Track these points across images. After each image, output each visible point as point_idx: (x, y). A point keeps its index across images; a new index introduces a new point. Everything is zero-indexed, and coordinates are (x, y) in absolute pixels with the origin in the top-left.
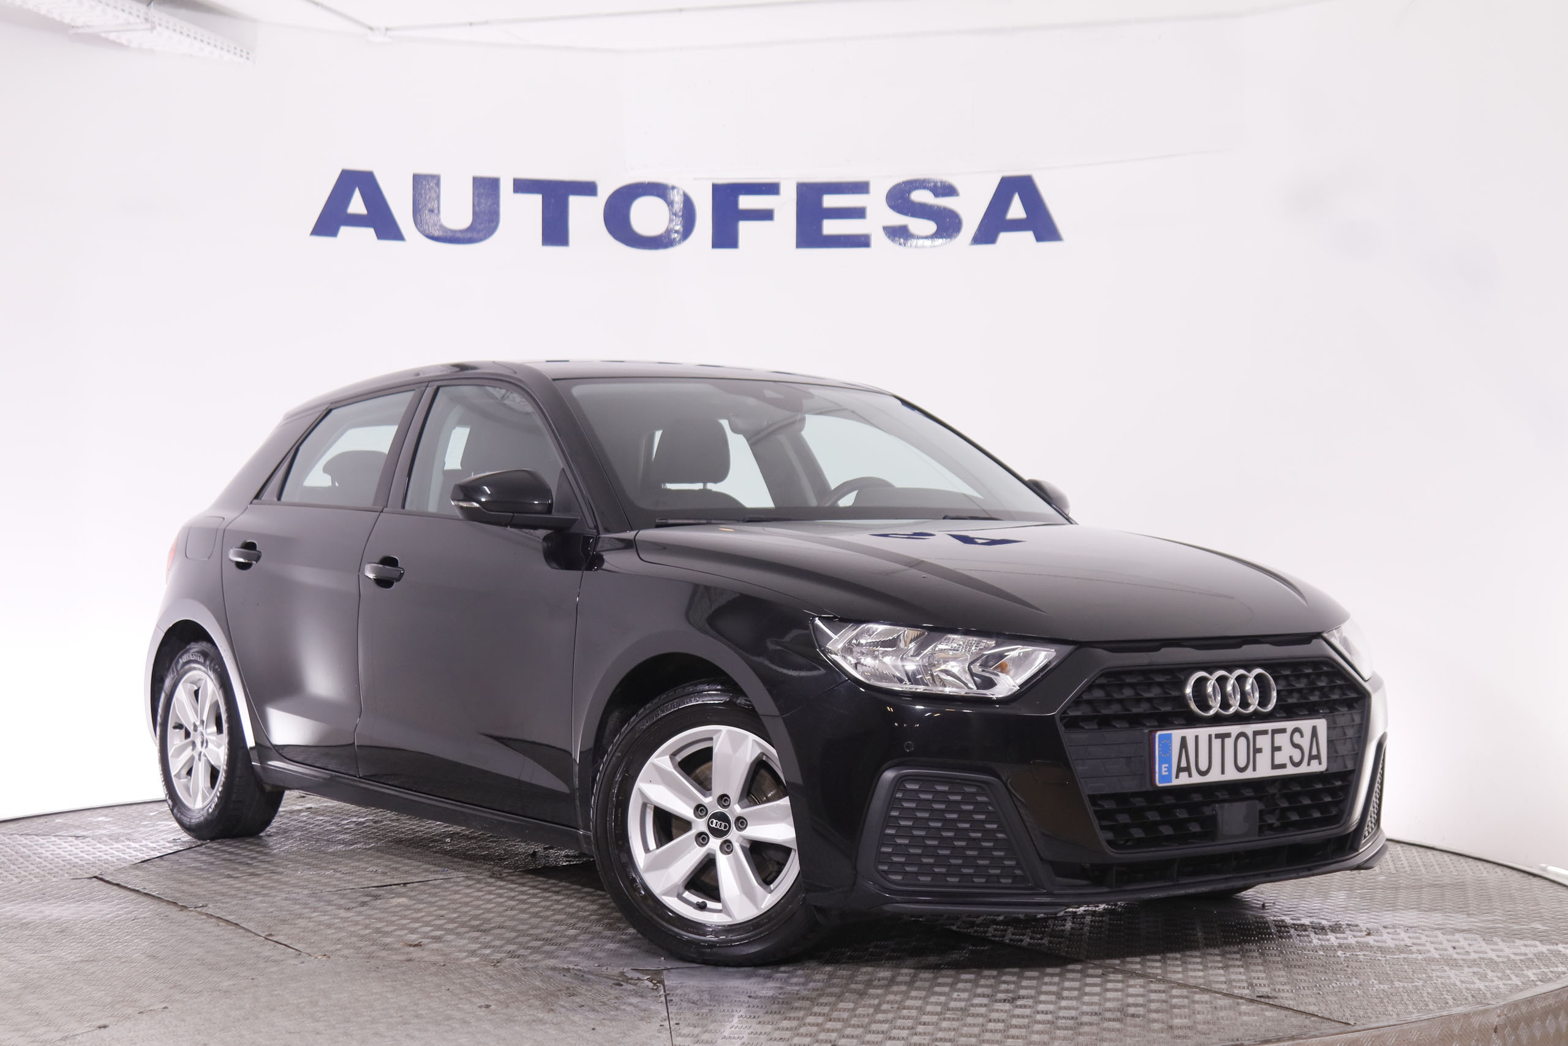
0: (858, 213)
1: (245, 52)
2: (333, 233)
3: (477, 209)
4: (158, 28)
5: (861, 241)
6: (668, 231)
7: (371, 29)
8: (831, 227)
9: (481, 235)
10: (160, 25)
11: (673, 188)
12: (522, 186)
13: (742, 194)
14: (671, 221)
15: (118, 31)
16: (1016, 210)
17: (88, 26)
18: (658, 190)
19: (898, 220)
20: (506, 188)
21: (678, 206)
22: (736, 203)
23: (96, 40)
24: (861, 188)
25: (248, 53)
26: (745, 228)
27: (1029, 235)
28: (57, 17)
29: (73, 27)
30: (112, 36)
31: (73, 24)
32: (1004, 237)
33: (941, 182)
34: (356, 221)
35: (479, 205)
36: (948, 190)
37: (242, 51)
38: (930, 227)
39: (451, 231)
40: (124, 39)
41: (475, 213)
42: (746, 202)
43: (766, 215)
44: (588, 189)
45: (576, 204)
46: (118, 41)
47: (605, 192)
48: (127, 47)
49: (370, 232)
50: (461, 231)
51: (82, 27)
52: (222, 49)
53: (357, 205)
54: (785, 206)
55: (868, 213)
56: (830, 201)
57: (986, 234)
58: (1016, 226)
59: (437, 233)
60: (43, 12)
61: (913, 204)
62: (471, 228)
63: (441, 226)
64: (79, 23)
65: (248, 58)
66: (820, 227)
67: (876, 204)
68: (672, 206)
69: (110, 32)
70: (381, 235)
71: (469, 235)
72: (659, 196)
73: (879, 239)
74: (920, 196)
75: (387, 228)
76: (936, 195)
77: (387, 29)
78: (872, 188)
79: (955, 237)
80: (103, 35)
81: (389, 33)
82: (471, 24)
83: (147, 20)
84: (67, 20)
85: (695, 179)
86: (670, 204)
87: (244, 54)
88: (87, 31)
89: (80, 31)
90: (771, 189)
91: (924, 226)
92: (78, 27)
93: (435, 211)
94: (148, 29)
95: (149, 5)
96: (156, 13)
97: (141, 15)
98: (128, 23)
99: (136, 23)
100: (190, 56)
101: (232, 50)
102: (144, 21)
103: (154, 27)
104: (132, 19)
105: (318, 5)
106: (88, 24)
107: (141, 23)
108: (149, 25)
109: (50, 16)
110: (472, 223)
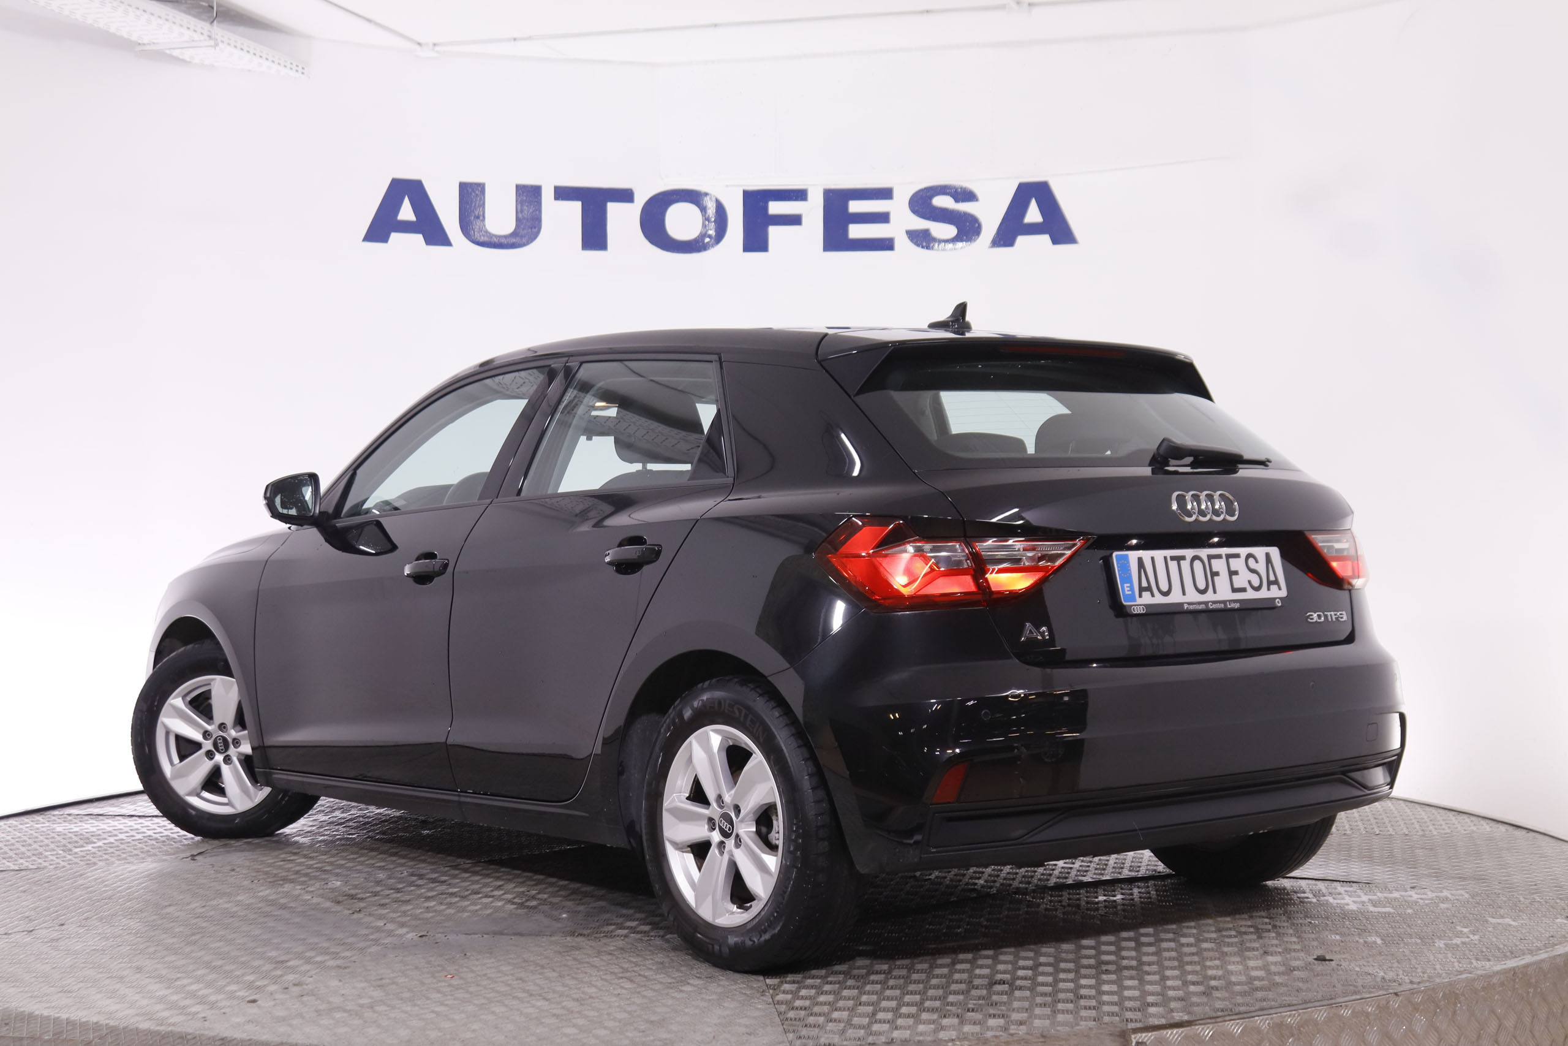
0: (882, 218)
1: (300, 67)
2: (384, 239)
3: (520, 215)
4: (221, 45)
5: (886, 245)
6: (703, 235)
7: (419, 44)
8: (856, 231)
9: (524, 240)
10: (222, 42)
11: (706, 194)
12: (563, 193)
13: (772, 201)
14: (704, 226)
15: (182, 48)
16: (1033, 215)
17: (154, 43)
18: (693, 197)
19: (920, 224)
20: (547, 195)
21: (711, 211)
22: (766, 208)
23: (160, 56)
24: (885, 194)
25: (303, 68)
26: (775, 233)
27: (1045, 239)
28: (125, 35)
29: (139, 44)
30: (176, 53)
31: (140, 41)
32: (1021, 240)
33: (961, 188)
34: (406, 227)
35: (522, 211)
36: (967, 196)
37: (297, 66)
38: (950, 231)
39: (496, 236)
40: (187, 55)
41: (518, 220)
42: (775, 208)
43: (794, 220)
44: (625, 196)
45: (613, 209)
46: (181, 57)
47: (641, 199)
48: (190, 62)
49: (419, 238)
50: (505, 237)
51: (149, 44)
52: (279, 64)
53: (406, 213)
54: (813, 211)
55: (892, 217)
56: (856, 206)
57: (1005, 237)
58: (1033, 229)
59: (482, 239)
60: (112, 30)
61: (936, 208)
62: (514, 234)
63: (487, 232)
64: (145, 41)
65: (303, 73)
66: (846, 231)
67: (899, 211)
68: (706, 212)
69: (174, 49)
70: (429, 241)
71: (513, 240)
72: (692, 202)
73: (903, 243)
74: (942, 202)
75: (435, 235)
76: (957, 200)
77: (435, 45)
78: (895, 194)
79: (975, 240)
80: (168, 52)
81: (437, 48)
82: (515, 39)
83: (210, 37)
84: (134, 38)
85: (727, 186)
86: (703, 209)
87: (300, 69)
88: (153, 47)
89: (147, 48)
90: (799, 195)
91: (944, 230)
92: (144, 44)
93: (481, 217)
94: (211, 46)
95: (213, 22)
96: (219, 30)
97: (206, 33)
98: (193, 41)
99: (200, 41)
100: (249, 71)
101: (289, 65)
102: (207, 38)
103: (217, 45)
104: (196, 37)
105: (369, 21)
106: (155, 41)
107: (205, 40)
108: (212, 43)
109: (118, 34)
110: (515, 229)
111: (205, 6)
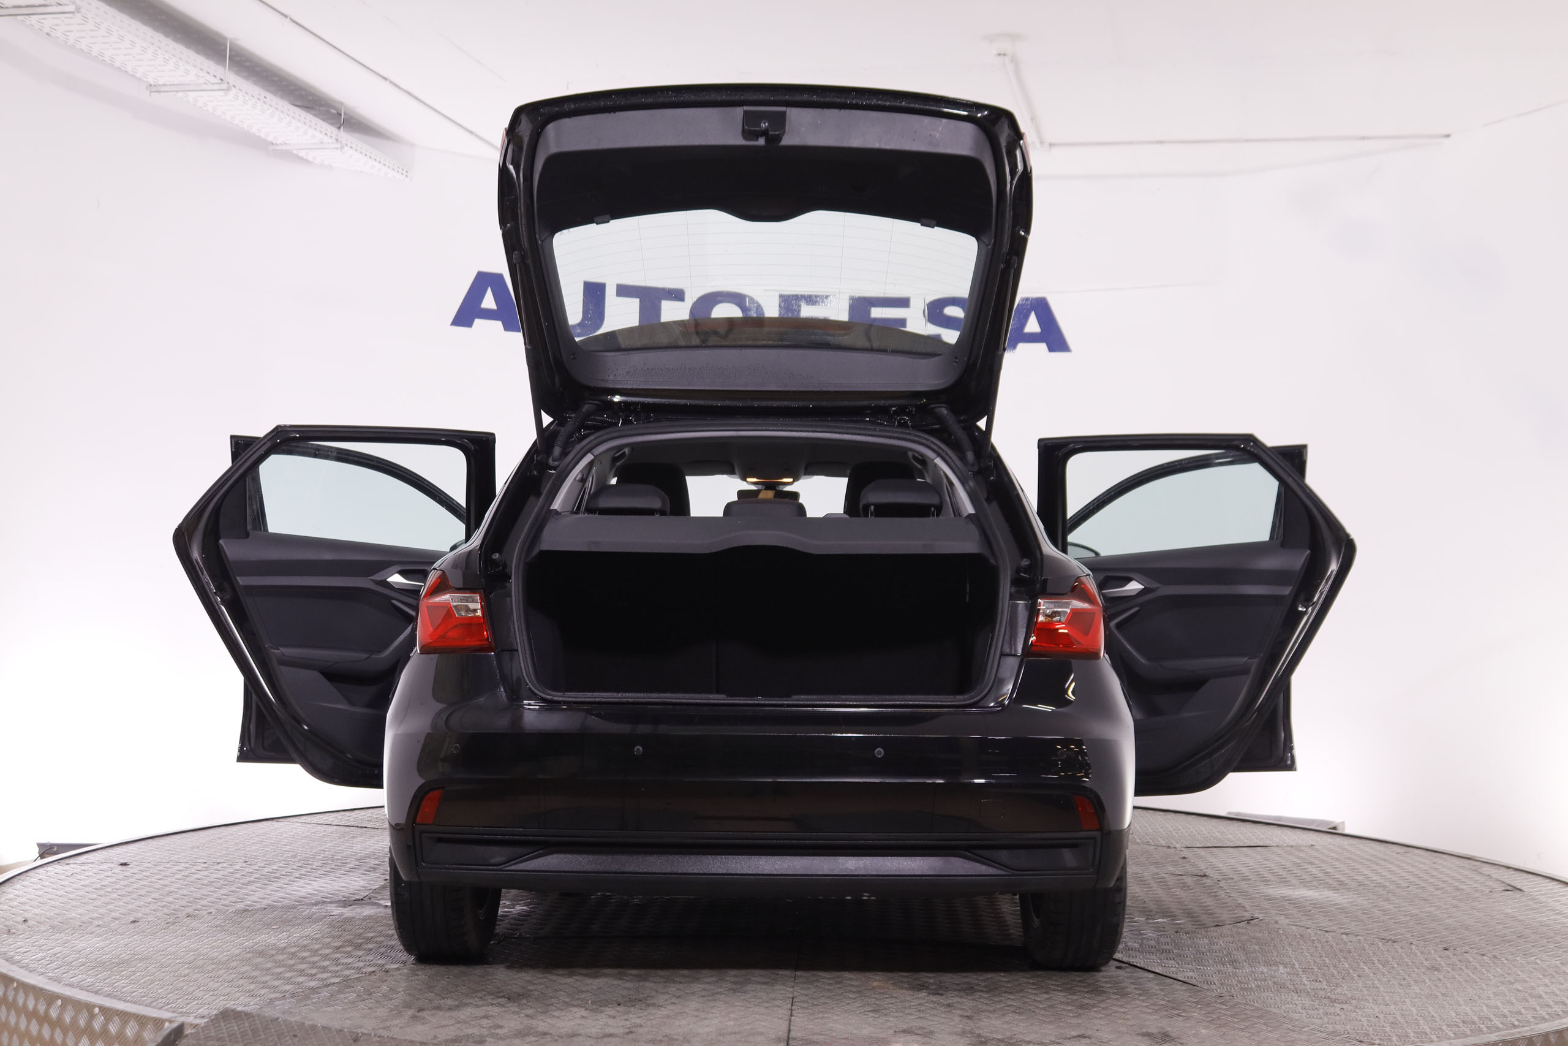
0: (900, 323)
1: (405, 170)
2: (469, 324)
3: (586, 309)
9: (587, 328)
10: (346, 145)
11: (747, 296)
12: (624, 291)
13: (804, 303)
15: (311, 149)
16: (1033, 325)
17: (286, 144)
18: (734, 298)
19: (934, 330)
20: (610, 292)
21: (752, 311)
22: (799, 310)
23: (288, 155)
24: (904, 303)
25: (407, 172)
27: (1043, 346)
28: (263, 135)
29: (273, 144)
30: (302, 154)
31: (274, 142)
32: (1022, 347)
34: (488, 315)
35: (588, 307)
37: (403, 170)
40: (311, 156)
41: (584, 313)
42: (808, 310)
44: (677, 294)
45: (667, 306)
46: (306, 158)
47: (690, 299)
48: (313, 163)
49: (498, 324)
50: (574, 327)
51: (282, 144)
52: (389, 167)
53: (489, 302)
54: (839, 315)
55: (909, 323)
56: (877, 313)
58: (1033, 338)
60: (253, 131)
61: (948, 317)
62: (580, 324)
64: (278, 142)
65: (407, 176)
67: (915, 316)
68: (746, 312)
69: (301, 149)
70: (507, 327)
71: (579, 330)
72: (734, 301)
74: (954, 311)
75: (511, 321)
76: (967, 310)
78: (912, 303)
80: (295, 152)
83: (337, 140)
84: (270, 139)
85: (767, 291)
86: (745, 309)
87: (404, 172)
88: (284, 147)
89: (279, 148)
91: (953, 336)
92: (277, 144)
94: (337, 149)
95: (339, 128)
96: (344, 135)
97: (334, 136)
98: (322, 143)
99: (328, 143)
100: (361, 172)
101: (396, 169)
102: (335, 141)
103: (342, 147)
104: (326, 139)
105: (471, 132)
106: (287, 142)
107: (332, 143)
108: (339, 145)
109: (257, 134)
110: (582, 320)
111: (334, 114)
